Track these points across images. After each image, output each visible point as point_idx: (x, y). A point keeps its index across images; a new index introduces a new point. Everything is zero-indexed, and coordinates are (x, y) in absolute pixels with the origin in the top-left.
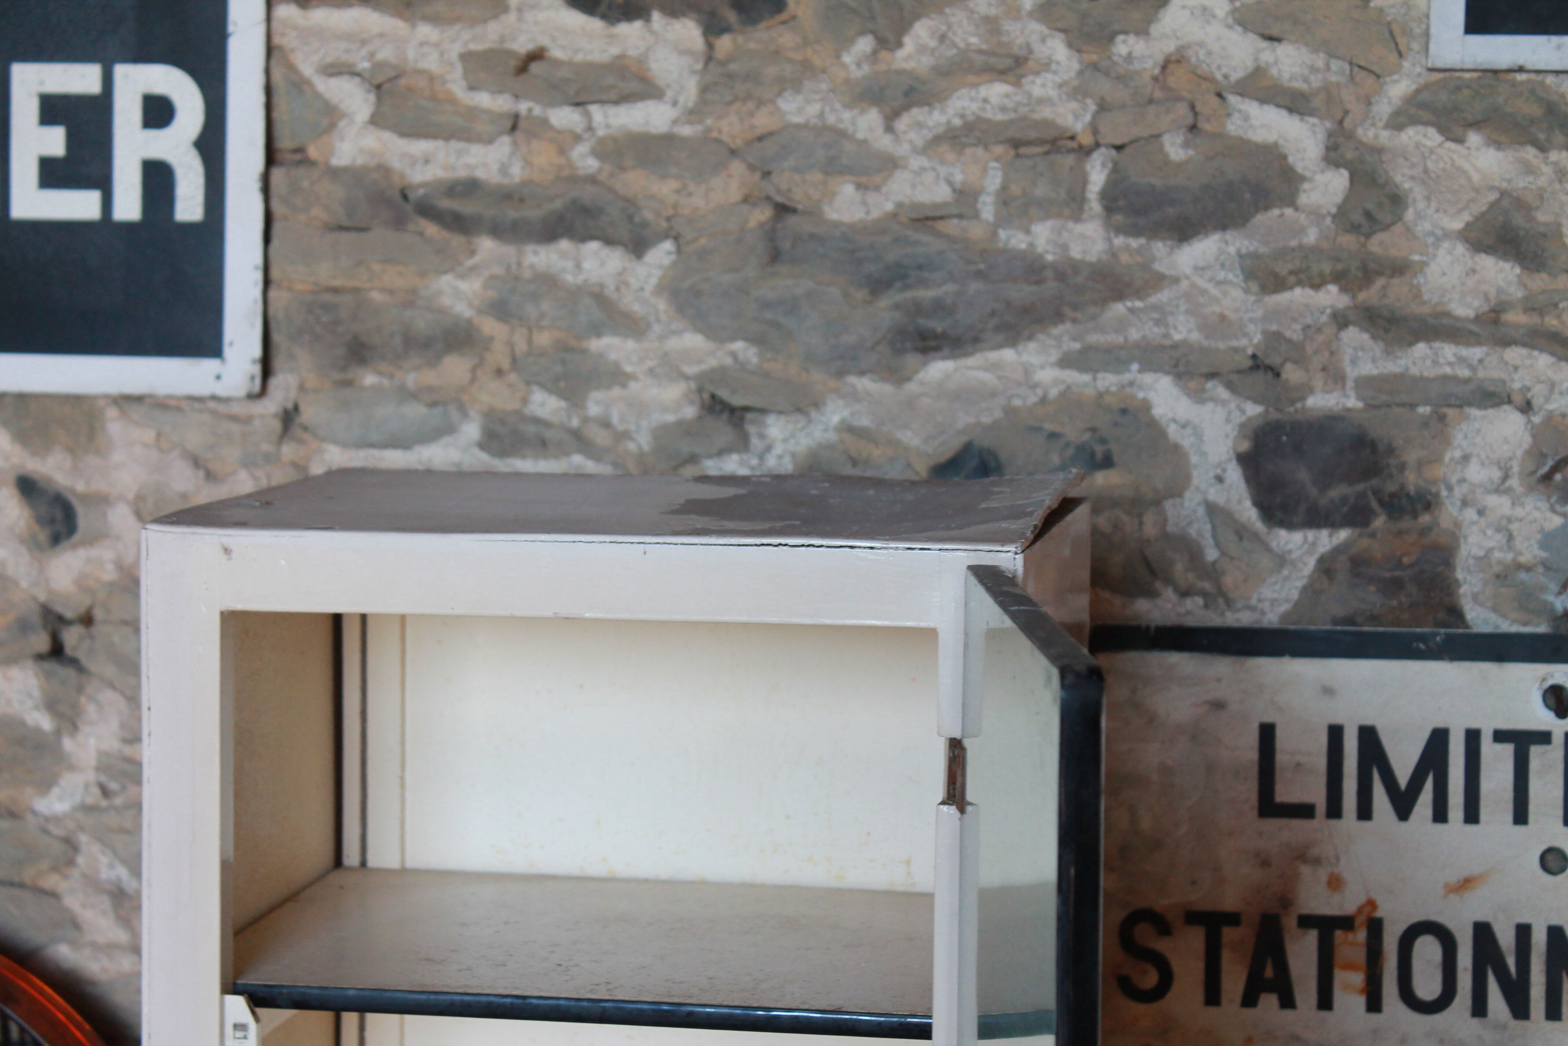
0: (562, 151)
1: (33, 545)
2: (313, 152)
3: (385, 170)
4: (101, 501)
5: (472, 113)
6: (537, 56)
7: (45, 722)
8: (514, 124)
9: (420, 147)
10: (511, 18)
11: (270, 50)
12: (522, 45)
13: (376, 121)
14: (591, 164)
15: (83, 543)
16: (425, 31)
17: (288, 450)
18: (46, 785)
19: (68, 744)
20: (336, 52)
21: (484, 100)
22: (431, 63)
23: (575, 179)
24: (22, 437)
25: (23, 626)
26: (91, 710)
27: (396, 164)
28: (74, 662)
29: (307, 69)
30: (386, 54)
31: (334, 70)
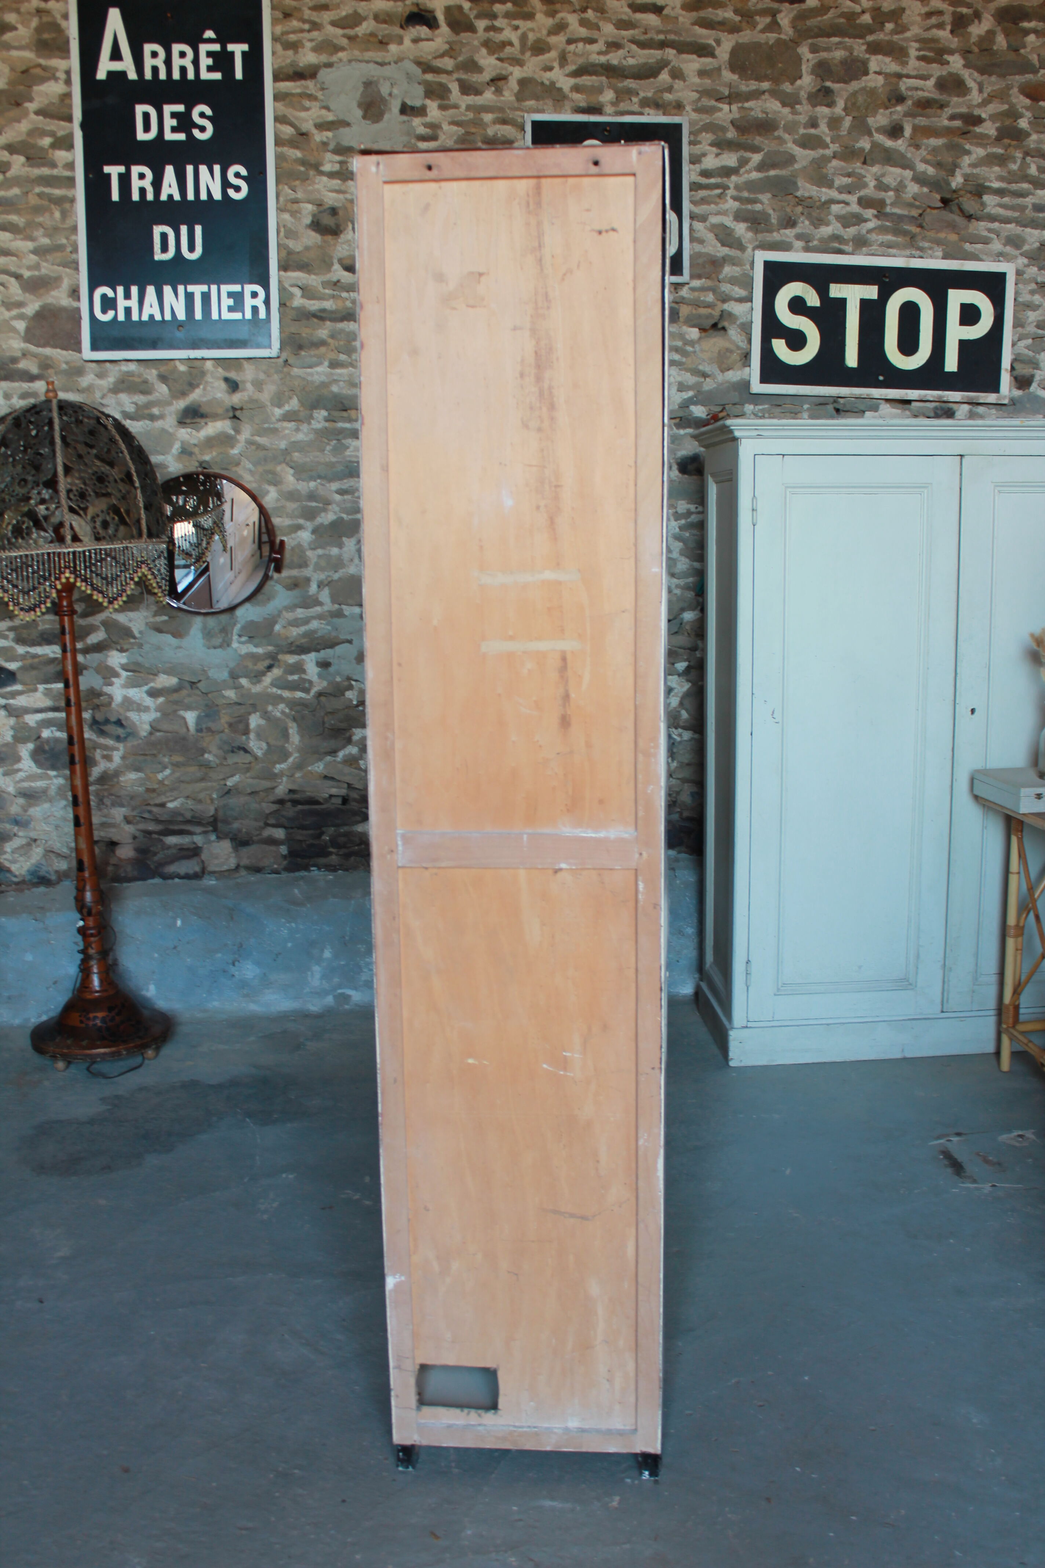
0: (344, 302)
1: (229, 393)
2: (288, 304)
3: (304, 307)
4: (244, 382)
5: (324, 294)
6: (338, 281)
7: (233, 432)
8: (333, 297)
9: (312, 302)
10: (332, 274)
11: (280, 282)
12: (335, 279)
13: (303, 296)
14: (350, 305)
15: (241, 391)
16: (313, 277)
17: (285, 370)
18: (232, 447)
19: (238, 437)
20: (293, 282)
21: (327, 291)
22: (314, 284)
23: (347, 308)
24: (224, 369)
25: (227, 411)
26: (243, 429)
27: (307, 306)
28: (238, 419)
29: (287, 286)
30: (304, 282)
31: (292, 286)
